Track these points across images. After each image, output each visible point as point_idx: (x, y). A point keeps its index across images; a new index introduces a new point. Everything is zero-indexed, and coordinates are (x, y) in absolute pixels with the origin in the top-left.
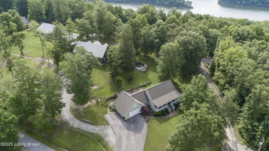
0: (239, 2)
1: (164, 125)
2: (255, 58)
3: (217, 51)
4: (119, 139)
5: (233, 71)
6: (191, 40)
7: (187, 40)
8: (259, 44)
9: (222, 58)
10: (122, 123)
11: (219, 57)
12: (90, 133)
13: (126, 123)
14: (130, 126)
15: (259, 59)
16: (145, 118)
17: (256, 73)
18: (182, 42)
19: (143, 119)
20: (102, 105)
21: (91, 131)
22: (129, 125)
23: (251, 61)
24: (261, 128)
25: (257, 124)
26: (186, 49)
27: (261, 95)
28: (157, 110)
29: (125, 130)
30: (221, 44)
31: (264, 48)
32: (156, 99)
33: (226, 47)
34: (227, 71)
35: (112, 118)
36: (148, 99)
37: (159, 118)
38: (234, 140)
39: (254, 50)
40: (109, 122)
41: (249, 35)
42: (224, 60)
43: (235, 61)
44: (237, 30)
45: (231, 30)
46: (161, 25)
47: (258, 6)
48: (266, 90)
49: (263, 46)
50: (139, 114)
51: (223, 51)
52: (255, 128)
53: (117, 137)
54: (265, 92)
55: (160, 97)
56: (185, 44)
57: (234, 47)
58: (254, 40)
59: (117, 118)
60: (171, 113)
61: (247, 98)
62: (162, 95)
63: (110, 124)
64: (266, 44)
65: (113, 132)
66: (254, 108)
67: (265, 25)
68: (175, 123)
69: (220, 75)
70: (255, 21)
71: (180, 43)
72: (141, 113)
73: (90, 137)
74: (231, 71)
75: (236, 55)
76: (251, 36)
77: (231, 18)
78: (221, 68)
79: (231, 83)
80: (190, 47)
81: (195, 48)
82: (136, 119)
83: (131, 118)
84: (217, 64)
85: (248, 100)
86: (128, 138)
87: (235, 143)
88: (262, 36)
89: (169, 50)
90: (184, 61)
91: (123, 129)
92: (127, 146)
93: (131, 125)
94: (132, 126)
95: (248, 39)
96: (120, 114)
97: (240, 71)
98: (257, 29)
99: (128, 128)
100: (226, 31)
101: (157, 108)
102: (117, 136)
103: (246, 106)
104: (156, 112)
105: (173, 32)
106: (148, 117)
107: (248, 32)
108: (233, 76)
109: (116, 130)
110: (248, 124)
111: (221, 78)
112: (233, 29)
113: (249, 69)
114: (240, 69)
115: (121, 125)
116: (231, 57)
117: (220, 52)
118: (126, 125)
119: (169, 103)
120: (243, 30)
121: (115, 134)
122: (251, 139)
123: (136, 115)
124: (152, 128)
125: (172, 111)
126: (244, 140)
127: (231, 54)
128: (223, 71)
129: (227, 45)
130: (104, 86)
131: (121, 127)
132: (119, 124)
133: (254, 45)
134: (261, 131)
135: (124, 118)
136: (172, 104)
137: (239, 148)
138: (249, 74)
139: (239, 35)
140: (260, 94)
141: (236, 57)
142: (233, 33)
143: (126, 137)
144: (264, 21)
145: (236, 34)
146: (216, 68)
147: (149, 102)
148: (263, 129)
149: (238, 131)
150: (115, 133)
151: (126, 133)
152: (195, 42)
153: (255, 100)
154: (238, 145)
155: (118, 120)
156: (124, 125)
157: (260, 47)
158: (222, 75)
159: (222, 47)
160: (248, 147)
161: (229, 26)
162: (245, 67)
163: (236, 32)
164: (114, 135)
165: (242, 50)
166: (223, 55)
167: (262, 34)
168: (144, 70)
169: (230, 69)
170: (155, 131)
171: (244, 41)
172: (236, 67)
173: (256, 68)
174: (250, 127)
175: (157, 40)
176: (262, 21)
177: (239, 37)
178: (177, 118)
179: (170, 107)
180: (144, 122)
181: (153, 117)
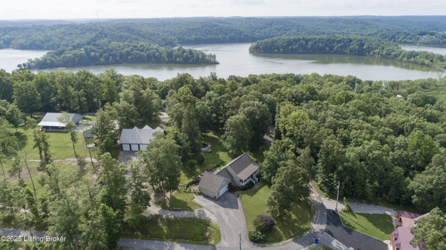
0: (276, 50)
1: (254, 196)
2: (316, 118)
3: (280, 117)
4: (219, 216)
5: (301, 133)
6: (255, 110)
7: (251, 110)
8: (315, 105)
9: (286, 124)
10: (215, 203)
11: (283, 123)
12: (187, 218)
13: (219, 201)
14: (224, 204)
15: (319, 119)
16: (234, 194)
17: (320, 131)
18: (248, 113)
19: (233, 195)
20: (185, 191)
21: (188, 217)
22: (223, 202)
23: (313, 122)
24: (335, 176)
25: (332, 174)
26: (253, 120)
27: (328, 149)
28: (244, 184)
29: (221, 208)
30: (282, 109)
31: (320, 108)
32: (239, 173)
33: (288, 112)
34: (295, 135)
35: (203, 201)
36: (231, 176)
37: (247, 191)
38: (318, 195)
39: (312, 110)
40: (201, 204)
41: (303, 95)
42: (290, 125)
43: (301, 124)
44: (290, 92)
45: (284, 93)
46: (213, 97)
47: (300, 53)
48: (330, 143)
49: (319, 106)
50: (226, 192)
51: (286, 116)
52: (331, 179)
54: (330, 145)
55: (242, 170)
56: (250, 114)
57: (296, 111)
58: (309, 101)
59: (207, 200)
60: (256, 186)
61: (318, 155)
62: (244, 169)
63: (203, 206)
64: (322, 104)
65: (210, 212)
66: (326, 162)
67: (314, 80)
69: (289, 141)
70: (302, 75)
71: (245, 114)
72: (228, 191)
73: (190, 222)
74: (299, 134)
75: (299, 119)
76: (305, 96)
77: (273, 74)
78: (288, 133)
79: (301, 145)
80: (257, 117)
81: (261, 118)
82: (227, 196)
83: (221, 196)
84: (282, 131)
85: (320, 156)
86: (227, 213)
87: (319, 197)
88: (315, 96)
89: (237, 124)
90: (254, 132)
92: (229, 220)
94: (226, 203)
95: (305, 101)
96: (208, 195)
97: (307, 132)
98: (309, 89)
99: (224, 206)
100: (279, 95)
101: (243, 182)
102: (215, 214)
103: (320, 162)
104: (242, 186)
105: (231, 104)
106: (237, 193)
107: (301, 92)
108: (302, 139)
109: (212, 210)
110: (325, 177)
111: (291, 144)
112: (286, 91)
113: (314, 128)
114: (307, 130)
116: (295, 121)
117: (283, 118)
119: (252, 176)
120: (296, 92)
122: (330, 190)
123: (224, 193)
124: (245, 201)
125: (256, 183)
126: (325, 194)
127: (295, 118)
128: (291, 136)
129: (288, 110)
131: (215, 206)
133: (311, 106)
134: (336, 179)
135: (215, 197)
136: (254, 176)
137: (323, 200)
138: (315, 133)
139: (293, 97)
140: (327, 147)
141: (300, 121)
142: (287, 96)
143: (224, 213)
144: (312, 74)
145: (290, 96)
146: (282, 135)
147: (233, 178)
148: (337, 176)
149: (318, 188)
150: (213, 212)
151: (223, 210)
152: (260, 111)
153: (325, 154)
154: (322, 198)
155: (209, 201)
156: (218, 204)
157: (317, 107)
158: (291, 141)
159: (284, 112)
160: (330, 198)
161: (280, 88)
162: (311, 128)
163: (289, 94)
164: (212, 214)
165: (303, 113)
166: (287, 120)
167: (316, 93)
168: (210, 151)
169: (297, 132)
170: (248, 202)
171: (301, 104)
172: (303, 129)
173: (319, 128)
174: (327, 180)
175: (214, 115)
176: (310, 74)
177: (294, 99)
178: (263, 188)
179: (254, 179)
180: (235, 197)
181: (241, 192)
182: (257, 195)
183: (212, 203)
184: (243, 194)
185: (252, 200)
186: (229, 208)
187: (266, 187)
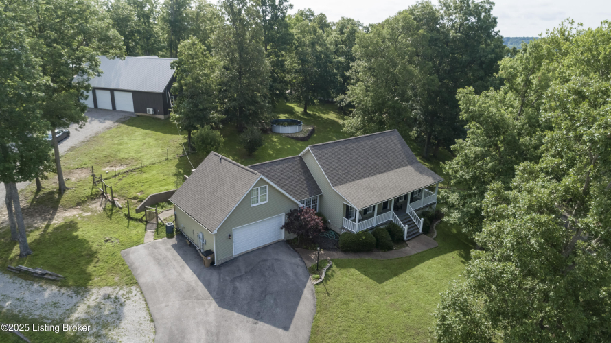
1: (389, 284)
10: (199, 276)
13: (219, 274)
14: (235, 288)
19: (297, 260)
20: (128, 217)
22: (232, 281)
28: (356, 227)
29: (210, 304)
32: (348, 185)
36: (313, 188)
37: (366, 257)
40: (138, 272)
50: (277, 245)
53: (158, 337)
55: (364, 177)
59: (179, 257)
60: (410, 244)
62: (372, 174)
63: (142, 280)
65: (144, 314)
68: (433, 274)
72: (287, 242)
82: (265, 261)
83: (243, 255)
91: (197, 298)
93: (238, 284)
94: (244, 287)
96: (195, 242)
99: (226, 299)
102: (160, 330)
104: (349, 233)
109: (164, 305)
115: (193, 284)
118: (215, 284)
119: (400, 209)
121: (152, 321)
123: (265, 247)
124: (339, 295)
125: (414, 234)
130: (155, 164)
131: (190, 290)
132: (183, 280)
135: (209, 253)
136: (411, 209)
143: (208, 333)
147: (321, 196)
150: (156, 316)
151: (211, 318)
155: (182, 267)
156: (207, 285)
170: (352, 304)
178: (438, 259)
179: (407, 220)
180: (301, 271)
181: (338, 255)
182: (403, 283)
183: (187, 274)
184: (341, 265)
185: (373, 298)
186: (247, 313)
187: (453, 257)
